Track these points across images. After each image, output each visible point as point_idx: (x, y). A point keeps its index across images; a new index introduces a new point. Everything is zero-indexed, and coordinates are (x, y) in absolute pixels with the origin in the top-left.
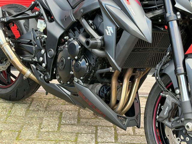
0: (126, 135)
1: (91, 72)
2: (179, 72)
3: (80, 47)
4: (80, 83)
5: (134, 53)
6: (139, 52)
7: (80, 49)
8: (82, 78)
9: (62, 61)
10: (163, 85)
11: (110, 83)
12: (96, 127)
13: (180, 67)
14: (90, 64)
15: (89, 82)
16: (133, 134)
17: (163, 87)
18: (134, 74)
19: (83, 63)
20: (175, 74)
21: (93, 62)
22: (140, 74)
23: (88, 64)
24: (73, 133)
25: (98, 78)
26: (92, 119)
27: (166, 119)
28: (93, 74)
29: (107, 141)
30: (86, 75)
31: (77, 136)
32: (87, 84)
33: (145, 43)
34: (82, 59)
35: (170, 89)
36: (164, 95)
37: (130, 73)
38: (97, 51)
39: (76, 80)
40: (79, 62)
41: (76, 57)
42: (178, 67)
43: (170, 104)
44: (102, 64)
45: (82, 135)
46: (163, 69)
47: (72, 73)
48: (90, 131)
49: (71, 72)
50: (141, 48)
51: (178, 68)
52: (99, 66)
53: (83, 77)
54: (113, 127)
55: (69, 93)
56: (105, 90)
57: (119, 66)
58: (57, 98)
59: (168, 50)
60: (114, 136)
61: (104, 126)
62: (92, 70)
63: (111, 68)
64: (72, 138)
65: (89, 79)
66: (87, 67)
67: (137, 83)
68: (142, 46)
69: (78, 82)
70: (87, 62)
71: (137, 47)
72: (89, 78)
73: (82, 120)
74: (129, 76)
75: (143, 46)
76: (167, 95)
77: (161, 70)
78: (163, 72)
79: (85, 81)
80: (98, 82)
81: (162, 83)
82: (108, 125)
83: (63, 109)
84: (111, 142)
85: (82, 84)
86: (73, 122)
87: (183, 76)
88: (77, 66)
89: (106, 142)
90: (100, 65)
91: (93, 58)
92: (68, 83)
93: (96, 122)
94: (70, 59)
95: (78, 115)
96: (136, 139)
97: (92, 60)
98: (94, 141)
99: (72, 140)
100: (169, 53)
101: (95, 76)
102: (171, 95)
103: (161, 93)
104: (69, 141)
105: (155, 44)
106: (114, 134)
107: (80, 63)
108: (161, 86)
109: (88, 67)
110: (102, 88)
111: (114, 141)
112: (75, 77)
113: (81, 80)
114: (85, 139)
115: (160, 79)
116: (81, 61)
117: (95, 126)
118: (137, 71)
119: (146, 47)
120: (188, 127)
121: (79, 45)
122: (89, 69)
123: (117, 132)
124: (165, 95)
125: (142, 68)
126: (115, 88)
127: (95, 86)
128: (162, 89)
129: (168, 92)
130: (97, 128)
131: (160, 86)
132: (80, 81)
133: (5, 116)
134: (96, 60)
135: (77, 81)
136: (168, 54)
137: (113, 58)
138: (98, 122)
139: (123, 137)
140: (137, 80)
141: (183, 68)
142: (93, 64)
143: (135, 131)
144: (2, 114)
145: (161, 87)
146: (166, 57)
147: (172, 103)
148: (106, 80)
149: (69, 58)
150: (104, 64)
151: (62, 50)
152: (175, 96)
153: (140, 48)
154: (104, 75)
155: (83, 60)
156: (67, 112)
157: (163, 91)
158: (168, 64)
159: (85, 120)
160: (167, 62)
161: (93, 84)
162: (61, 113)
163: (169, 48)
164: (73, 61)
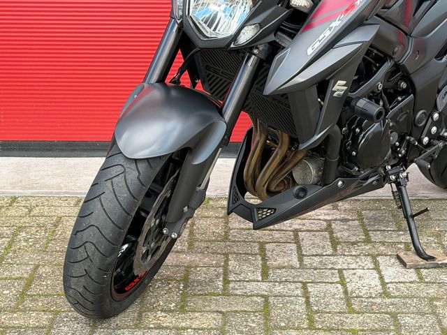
0: (284, 267)
12: (226, 255)
16: (298, 265)
24: (180, 267)
26: (218, 241)
29: (247, 280)
31: (188, 271)
45: (198, 269)
48: (214, 262)
54: (260, 255)
60: (260, 271)
61: (241, 254)
64: (179, 275)
73: (196, 244)
82: (249, 252)
84: (254, 281)
86: (179, 247)
89: (244, 281)
93: (226, 247)
95: (189, 235)
96: (304, 274)
98: (221, 279)
99: (178, 279)
104: (172, 280)
106: (261, 266)
111: (260, 278)
114: (204, 275)
117: (224, 254)
123: (268, 263)
130: (227, 258)
133: (45, 240)
138: (229, 246)
139: (278, 271)
143: (302, 261)
144: (38, 237)
159: (204, 245)
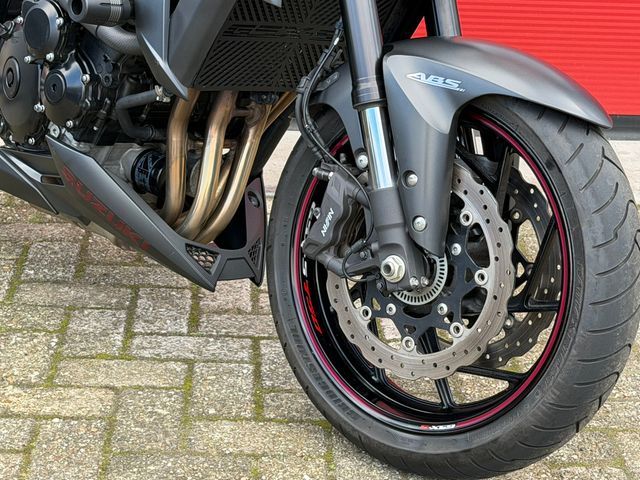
0: (226, 311)
1: (99, 104)
2: (364, 98)
3: (60, 21)
4: (67, 142)
5: (231, 39)
6: (248, 39)
7: (61, 28)
8: (70, 123)
9: (10, 70)
10: (321, 143)
11: (165, 141)
12: (135, 289)
13: (367, 81)
14: (94, 79)
15: (96, 138)
16: (250, 309)
17: (319, 149)
18: (241, 112)
19: (73, 75)
20: (353, 104)
21: (104, 72)
22: (263, 112)
23: (88, 76)
24: (58, 307)
25: (125, 124)
26: (126, 264)
27: (327, 247)
28: (109, 112)
29: (163, 332)
30: (84, 112)
31: (68, 315)
32: (92, 146)
33: (267, 10)
34: (71, 61)
35: (342, 155)
36: (323, 173)
37: (228, 109)
38: (111, 33)
39: (54, 130)
40: (63, 71)
41: (50, 56)
42: (363, 81)
43: (340, 202)
44: (137, 79)
45: (86, 312)
46: (321, 92)
47: (39, 107)
48: (115, 300)
49: (39, 105)
50: (254, 26)
51: (363, 86)
52: (127, 86)
53: (74, 119)
54: (191, 289)
55: (36, 176)
56: (150, 165)
57: (183, 82)
58: (18, 201)
59: (337, 31)
60: (187, 316)
61: (159, 287)
62: (103, 98)
63: (159, 90)
64: (52, 322)
65: (95, 128)
66: (87, 89)
67: (252, 143)
68: (259, 19)
69: (61, 138)
70: (85, 72)
71: (241, 22)
72: (94, 122)
73: (89, 269)
74: (224, 119)
75: (262, 18)
76: (331, 174)
77: (314, 95)
78: (321, 100)
79: (83, 134)
80: (128, 140)
81: (318, 135)
82: (174, 283)
83: (33, 237)
84: (176, 334)
85: (74, 143)
86: (60, 274)
87: (377, 109)
88: (54, 84)
89: (158, 334)
90: (131, 83)
91: (106, 60)
92: (32, 141)
93: (137, 274)
94: (32, 62)
95: (79, 254)
96: (257, 323)
97: (104, 64)
98: (121, 330)
99: (51, 329)
100: (338, 39)
101: (113, 117)
102: (342, 174)
103: (315, 169)
104: (39, 331)
105: (303, 12)
106: (188, 308)
107: (62, 76)
108: (316, 145)
109: (91, 88)
110: (143, 159)
111: (185, 330)
112: (51, 123)
113: (69, 130)
114: (95, 324)
115: (310, 122)
116: (67, 67)
117: (131, 287)
118: (253, 104)
119: (270, 23)
120: (388, 268)
121: (60, 16)
122: (94, 94)
123: (201, 303)
124: (326, 174)
125: (266, 93)
126: (181, 157)
127: (118, 151)
128: (318, 153)
129: (334, 163)
130: (137, 295)
131: (312, 145)
132: (69, 135)
134: (115, 66)
135: (56, 136)
136: (336, 43)
137: (161, 56)
138: (143, 273)
139: (216, 317)
140: (251, 131)
141: (376, 86)
142: (107, 78)
143: (258, 300)
145: (315, 149)
146: (328, 52)
147: (346, 198)
148: (151, 133)
149: (28, 59)
150: (144, 78)
151: (11, 35)
152: (356, 176)
153: (251, 23)
154: (144, 116)
155: (75, 65)
156: (44, 244)
157: (320, 162)
158: (335, 76)
159: (101, 270)
160: (333, 70)
161: (111, 143)
162: (26, 249)
163: (338, 23)
164: (42, 68)
